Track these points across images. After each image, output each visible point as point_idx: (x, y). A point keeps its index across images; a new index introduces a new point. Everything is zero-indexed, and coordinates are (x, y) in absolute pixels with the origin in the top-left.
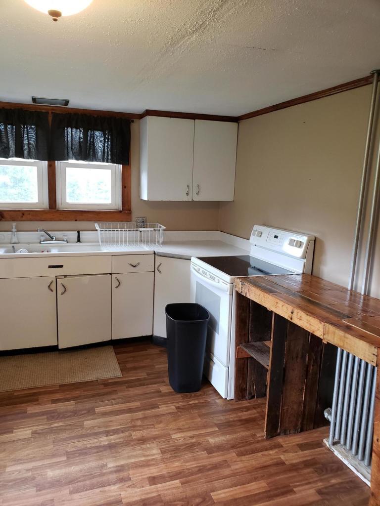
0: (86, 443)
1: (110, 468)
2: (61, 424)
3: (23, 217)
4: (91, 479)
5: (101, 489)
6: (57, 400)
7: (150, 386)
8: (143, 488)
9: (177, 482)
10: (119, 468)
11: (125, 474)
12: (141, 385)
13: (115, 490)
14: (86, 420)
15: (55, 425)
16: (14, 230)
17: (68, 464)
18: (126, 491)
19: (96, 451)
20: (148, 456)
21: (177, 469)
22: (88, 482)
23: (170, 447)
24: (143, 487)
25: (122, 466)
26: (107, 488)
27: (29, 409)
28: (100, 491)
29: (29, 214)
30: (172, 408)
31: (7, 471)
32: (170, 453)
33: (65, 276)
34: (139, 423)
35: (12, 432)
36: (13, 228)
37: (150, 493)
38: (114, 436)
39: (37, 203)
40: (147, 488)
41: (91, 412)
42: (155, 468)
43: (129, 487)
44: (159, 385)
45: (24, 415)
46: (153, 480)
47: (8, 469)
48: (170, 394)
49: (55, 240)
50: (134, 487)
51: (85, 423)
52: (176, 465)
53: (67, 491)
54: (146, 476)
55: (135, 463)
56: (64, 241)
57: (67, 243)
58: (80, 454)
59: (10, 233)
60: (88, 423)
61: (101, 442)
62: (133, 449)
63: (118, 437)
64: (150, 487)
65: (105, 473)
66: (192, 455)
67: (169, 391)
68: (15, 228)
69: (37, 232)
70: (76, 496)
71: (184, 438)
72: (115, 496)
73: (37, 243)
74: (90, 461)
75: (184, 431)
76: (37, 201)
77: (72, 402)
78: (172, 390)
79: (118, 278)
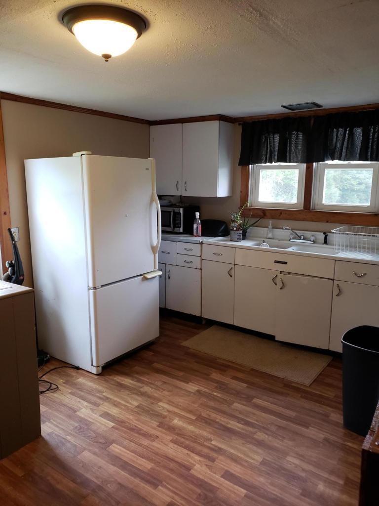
0: (219, 417)
1: (211, 444)
2: (219, 395)
3: (281, 216)
4: (192, 441)
5: (189, 452)
6: (237, 378)
7: (324, 407)
8: (214, 475)
9: (243, 491)
10: (216, 449)
11: (215, 455)
12: (316, 401)
13: (196, 461)
14: (237, 402)
15: (215, 394)
16: (270, 227)
17: (191, 422)
18: (201, 466)
19: (217, 426)
20: (248, 456)
21: (257, 483)
22: (187, 442)
23: (275, 464)
24: (215, 473)
25: (220, 449)
26: (192, 455)
27: (214, 374)
28: (187, 453)
29: (286, 213)
30: (321, 436)
31: (159, 404)
32: (268, 468)
33: (289, 273)
34: (274, 428)
35: (188, 383)
36: (269, 225)
37: (214, 481)
38: (243, 426)
39: (296, 204)
40: (217, 476)
41: (248, 399)
42: (241, 469)
43: (206, 465)
44: (334, 410)
45: (206, 377)
46: (228, 475)
47: (160, 404)
48: (336, 424)
49: (303, 240)
50: (209, 468)
51: (236, 404)
52: (261, 481)
53: (170, 438)
54: (226, 468)
55: (231, 454)
56: (311, 241)
57: (314, 243)
58: (206, 422)
59: (267, 229)
60: (237, 405)
61: (228, 423)
62: (243, 444)
63: (244, 428)
64: (219, 478)
65: (205, 445)
66: (285, 483)
67: (338, 421)
68: (272, 225)
69: (282, 230)
70: (171, 445)
71: (296, 466)
72: (191, 463)
73: (287, 240)
74: (205, 431)
75: (304, 461)
76: (296, 202)
77: (245, 385)
78: (341, 421)
79: (340, 285)
